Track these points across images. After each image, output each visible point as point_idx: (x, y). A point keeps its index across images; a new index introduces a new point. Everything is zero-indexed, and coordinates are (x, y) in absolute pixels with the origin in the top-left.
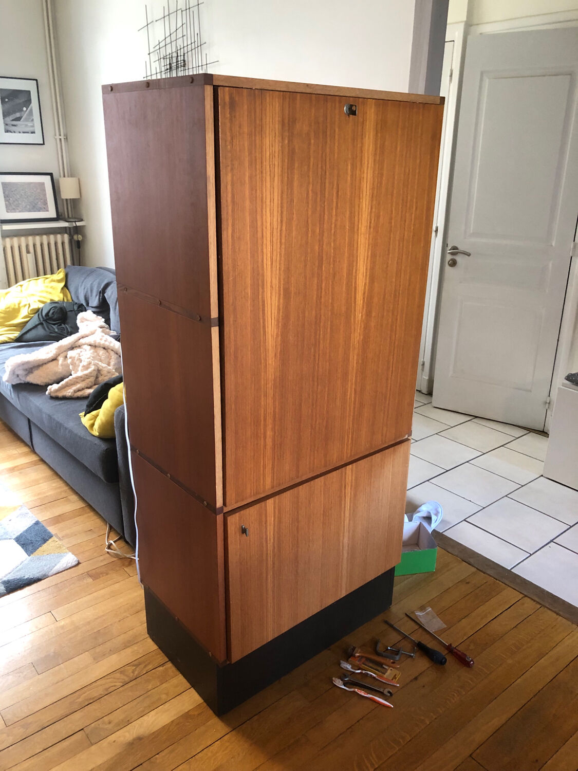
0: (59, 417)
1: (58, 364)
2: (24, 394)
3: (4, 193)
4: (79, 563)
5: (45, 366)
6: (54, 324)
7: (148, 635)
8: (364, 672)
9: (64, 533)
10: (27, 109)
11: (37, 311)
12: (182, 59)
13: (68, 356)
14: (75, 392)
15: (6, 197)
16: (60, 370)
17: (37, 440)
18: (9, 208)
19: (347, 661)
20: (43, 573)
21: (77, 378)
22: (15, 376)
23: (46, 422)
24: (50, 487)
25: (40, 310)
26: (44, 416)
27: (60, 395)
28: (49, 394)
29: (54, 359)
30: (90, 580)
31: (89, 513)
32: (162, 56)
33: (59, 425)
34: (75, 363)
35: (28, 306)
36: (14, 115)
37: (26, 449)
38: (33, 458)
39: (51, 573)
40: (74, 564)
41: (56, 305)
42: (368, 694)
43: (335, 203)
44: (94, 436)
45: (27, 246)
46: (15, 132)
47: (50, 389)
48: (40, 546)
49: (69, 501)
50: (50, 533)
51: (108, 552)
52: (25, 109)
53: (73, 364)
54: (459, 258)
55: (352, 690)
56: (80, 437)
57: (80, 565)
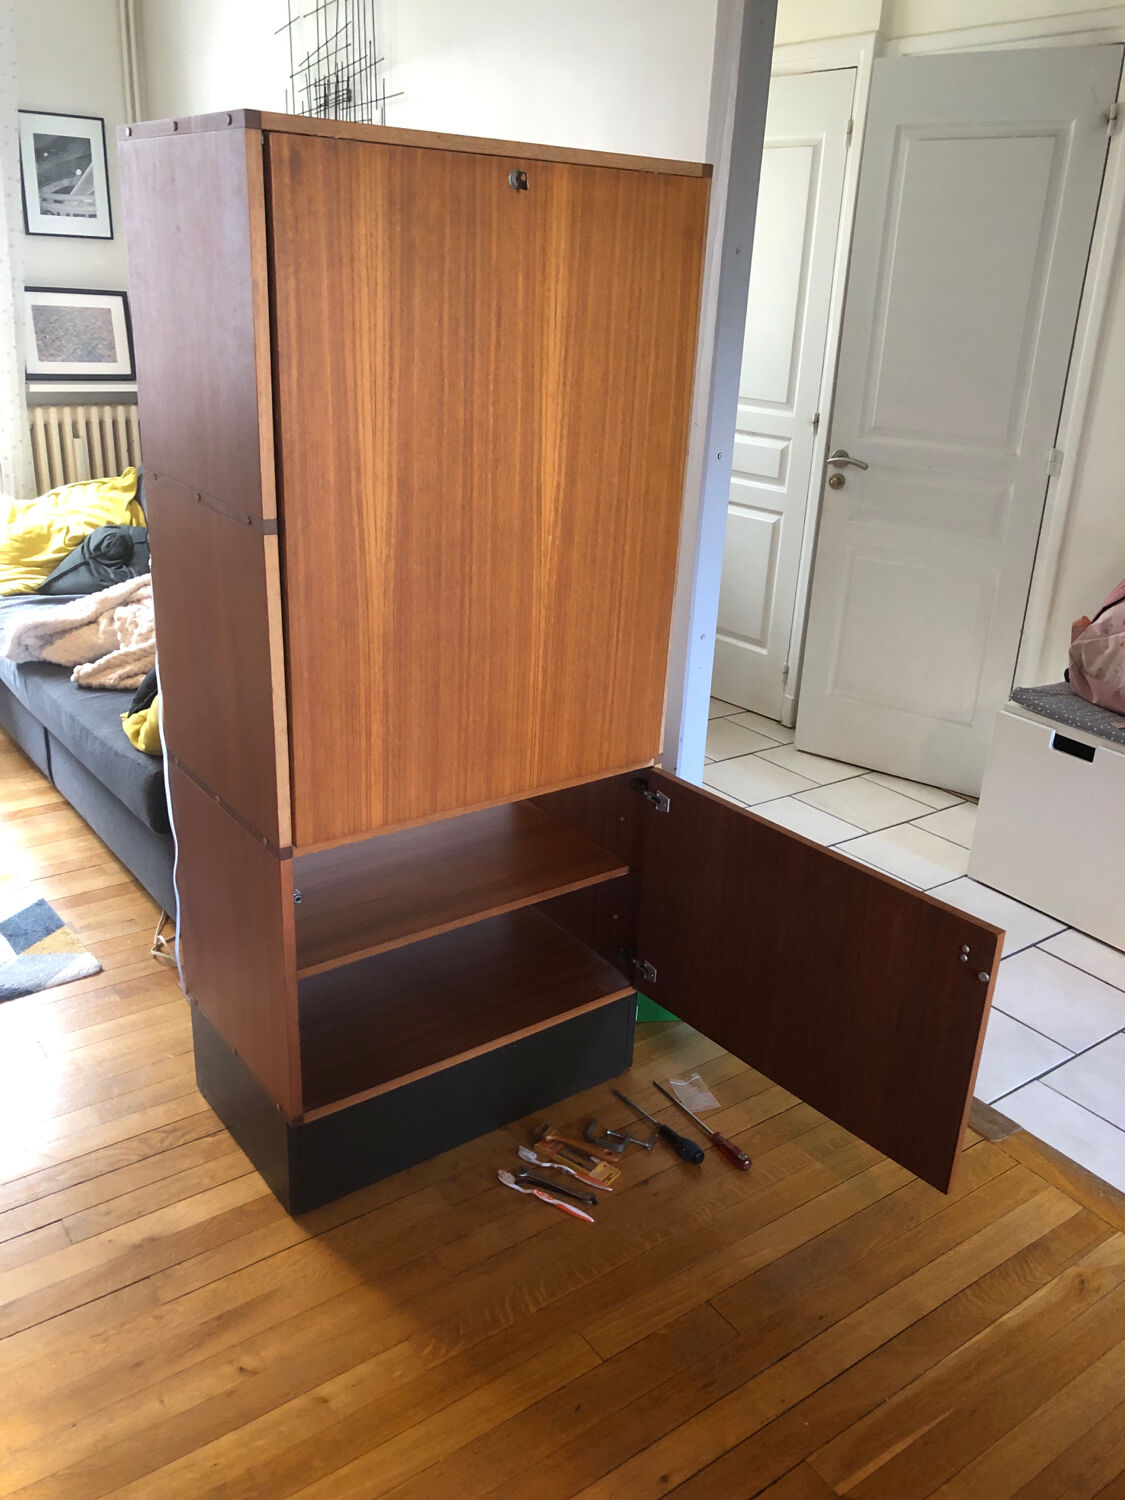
0: (86, 719)
1: (98, 631)
2: (36, 680)
3: (35, 325)
4: (101, 971)
5: (75, 633)
6: (109, 566)
7: (197, 1088)
8: (556, 1166)
9: (85, 922)
10: (83, 173)
11: (81, 541)
12: (345, 87)
13: (115, 618)
14: (121, 678)
15: (41, 333)
16: (101, 642)
17: (59, 765)
18: (46, 351)
19: (531, 1148)
20: (37, 981)
21: (126, 655)
22: (22, 648)
23: (66, 729)
24: (74, 847)
25: (86, 540)
26: (63, 717)
27: (95, 682)
28: (77, 680)
29: (92, 621)
30: (115, 998)
31: (134, 892)
32: (313, 82)
33: (86, 733)
34: (127, 630)
35: (65, 531)
36: (59, 182)
37: (42, 784)
38: (53, 799)
39: (49, 983)
40: (92, 971)
41: (114, 531)
42: (555, 1198)
43: (494, 338)
44: (138, 750)
45: (74, 425)
46: (59, 214)
47: (78, 672)
48: (40, 939)
49: (103, 872)
50: (59, 920)
51: (155, 957)
52: (79, 172)
53: (122, 630)
54: (849, 474)
55: (529, 1191)
56: (116, 754)
57: (103, 975)
